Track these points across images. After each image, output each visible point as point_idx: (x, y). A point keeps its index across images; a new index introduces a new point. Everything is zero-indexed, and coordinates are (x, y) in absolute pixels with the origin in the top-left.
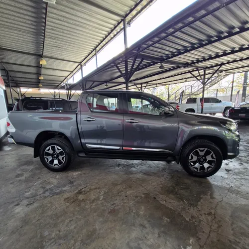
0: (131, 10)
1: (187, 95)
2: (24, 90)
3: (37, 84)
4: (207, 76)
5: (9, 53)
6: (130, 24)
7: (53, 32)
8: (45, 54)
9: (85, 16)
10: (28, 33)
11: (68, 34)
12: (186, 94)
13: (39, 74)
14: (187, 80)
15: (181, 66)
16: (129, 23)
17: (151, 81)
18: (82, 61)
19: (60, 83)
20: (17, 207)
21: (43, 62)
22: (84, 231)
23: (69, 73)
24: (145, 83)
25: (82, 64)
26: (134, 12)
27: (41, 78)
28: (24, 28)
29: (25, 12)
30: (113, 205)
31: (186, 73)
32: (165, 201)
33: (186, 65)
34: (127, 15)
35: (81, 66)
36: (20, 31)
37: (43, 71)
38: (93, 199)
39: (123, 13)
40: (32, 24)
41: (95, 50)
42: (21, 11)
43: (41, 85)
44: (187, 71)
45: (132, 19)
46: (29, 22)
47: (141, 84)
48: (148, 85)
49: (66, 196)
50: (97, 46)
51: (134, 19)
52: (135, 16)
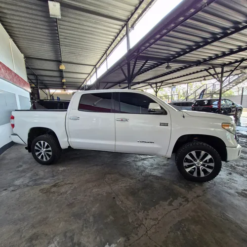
0: (132, 14)
1: (209, 94)
2: (52, 91)
3: (62, 86)
4: (225, 74)
5: (34, 60)
6: (133, 28)
7: (66, 40)
8: (63, 59)
9: (91, 25)
10: (47, 43)
11: (80, 41)
12: (207, 93)
13: (62, 77)
14: (206, 78)
15: (192, 64)
16: (132, 26)
17: (166, 80)
18: (97, 64)
19: (81, 84)
20: (4, 191)
21: (62, 67)
22: (39, 217)
23: (88, 75)
24: (160, 82)
25: (97, 67)
26: (136, 16)
27: (64, 81)
28: (43, 40)
29: (41, 27)
30: (75, 199)
31: (201, 71)
32: (122, 202)
33: (198, 63)
34: (129, 19)
35: (96, 69)
36: (40, 42)
37: (65, 75)
38: (62, 192)
39: (125, 18)
40: (48, 36)
41: (106, 54)
42: (38, 26)
43: (65, 87)
44: (203, 70)
45: (135, 22)
46: (46, 34)
47: (156, 83)
48: (163, 84)
49: (43, 187)
50: (107, 50)
51: (137, 22)
52: (137, 19)
